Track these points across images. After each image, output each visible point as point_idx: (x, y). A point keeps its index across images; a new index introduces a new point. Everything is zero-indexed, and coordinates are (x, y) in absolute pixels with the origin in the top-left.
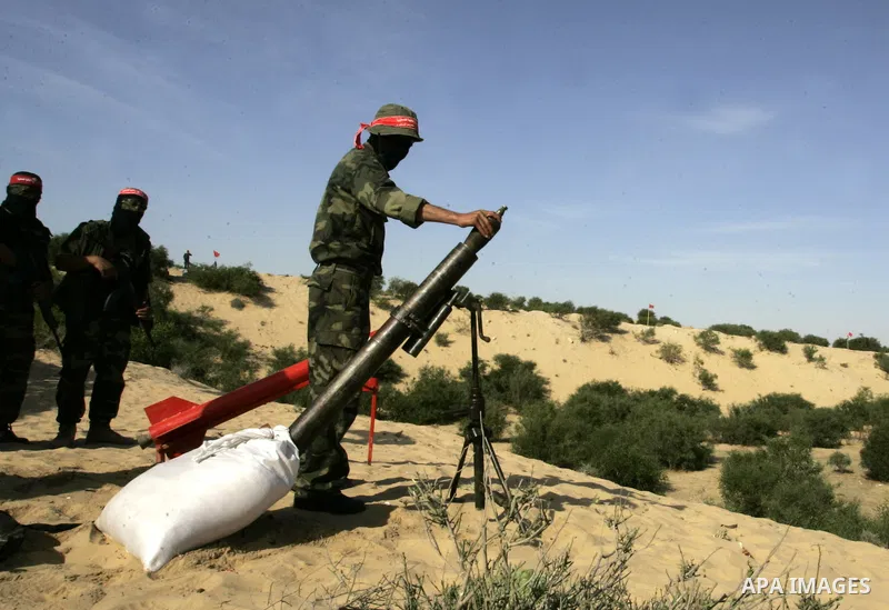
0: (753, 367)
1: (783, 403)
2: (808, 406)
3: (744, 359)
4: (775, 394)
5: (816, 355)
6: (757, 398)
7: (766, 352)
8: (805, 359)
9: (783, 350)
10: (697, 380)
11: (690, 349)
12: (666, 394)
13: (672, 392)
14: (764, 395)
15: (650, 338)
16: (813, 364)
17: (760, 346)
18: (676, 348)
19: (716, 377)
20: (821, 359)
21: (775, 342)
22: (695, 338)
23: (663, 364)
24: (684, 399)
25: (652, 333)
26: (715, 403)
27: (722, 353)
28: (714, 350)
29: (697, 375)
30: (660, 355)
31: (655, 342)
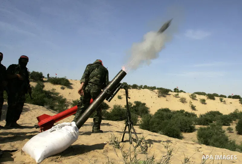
0: (206, 104)
1: (214, 113)
2: (221, 114)
3: (203, 102)
4: (212, 111)
5: (223, 100)
6: (207, 112)
7: (209, 100)
8: (220, 101)
9: (214, 99)
10: (190, 108)
11: (188, 99)
12: (182, 111)
13: (183, 111)
14: (209, 111)
15: (177, 96)
16: (222, 103)
17: (207, 98)
18: (184, 99)
19: (196, 106)
20: (225, 101)
21: (212, 97)
22: (190, 96)
23: (181, 103)
24: (187, 113)
25: (178, 95)
26: (195, 114)
27: (197, 100)
28: (195, 99)
29: (190, 106)
30: (180, 101)
31: (178, 97)
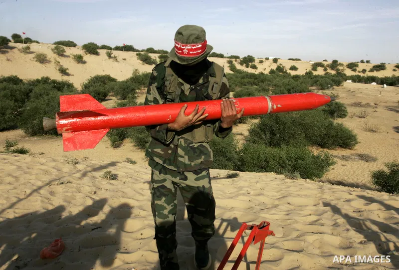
0: (84, 62)
1: (103, 79)
2: (114, 80)
3: (79, 59)
4: (98, 76)
5: (112, 55)
6: (90, 78)
7: (89, 55)
8: (107, 58)
9: (97, 54)
10: (58, 72)
11: (51, 55)
12: (45, 80)
13: (47, 79)
15: (28, 51)
16: (111, 60)
17: (85, 52)
18: (43, 55)
19: (68, 69)
20: (115, 57)
21: (92, 49)
22: (52, 50)
23: (38, 64)
24: (54, 82)
25: (28, 48)
26: (71, 82)
27: (68, 57)
28: (62, 55)
29: (58, 68)
30: (35, 59)
31: (31, 53)
